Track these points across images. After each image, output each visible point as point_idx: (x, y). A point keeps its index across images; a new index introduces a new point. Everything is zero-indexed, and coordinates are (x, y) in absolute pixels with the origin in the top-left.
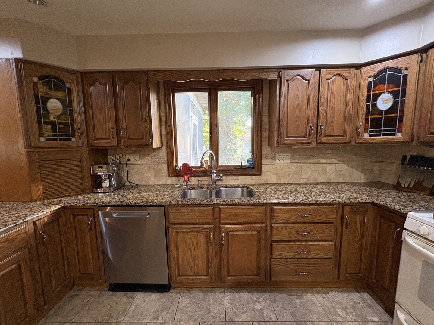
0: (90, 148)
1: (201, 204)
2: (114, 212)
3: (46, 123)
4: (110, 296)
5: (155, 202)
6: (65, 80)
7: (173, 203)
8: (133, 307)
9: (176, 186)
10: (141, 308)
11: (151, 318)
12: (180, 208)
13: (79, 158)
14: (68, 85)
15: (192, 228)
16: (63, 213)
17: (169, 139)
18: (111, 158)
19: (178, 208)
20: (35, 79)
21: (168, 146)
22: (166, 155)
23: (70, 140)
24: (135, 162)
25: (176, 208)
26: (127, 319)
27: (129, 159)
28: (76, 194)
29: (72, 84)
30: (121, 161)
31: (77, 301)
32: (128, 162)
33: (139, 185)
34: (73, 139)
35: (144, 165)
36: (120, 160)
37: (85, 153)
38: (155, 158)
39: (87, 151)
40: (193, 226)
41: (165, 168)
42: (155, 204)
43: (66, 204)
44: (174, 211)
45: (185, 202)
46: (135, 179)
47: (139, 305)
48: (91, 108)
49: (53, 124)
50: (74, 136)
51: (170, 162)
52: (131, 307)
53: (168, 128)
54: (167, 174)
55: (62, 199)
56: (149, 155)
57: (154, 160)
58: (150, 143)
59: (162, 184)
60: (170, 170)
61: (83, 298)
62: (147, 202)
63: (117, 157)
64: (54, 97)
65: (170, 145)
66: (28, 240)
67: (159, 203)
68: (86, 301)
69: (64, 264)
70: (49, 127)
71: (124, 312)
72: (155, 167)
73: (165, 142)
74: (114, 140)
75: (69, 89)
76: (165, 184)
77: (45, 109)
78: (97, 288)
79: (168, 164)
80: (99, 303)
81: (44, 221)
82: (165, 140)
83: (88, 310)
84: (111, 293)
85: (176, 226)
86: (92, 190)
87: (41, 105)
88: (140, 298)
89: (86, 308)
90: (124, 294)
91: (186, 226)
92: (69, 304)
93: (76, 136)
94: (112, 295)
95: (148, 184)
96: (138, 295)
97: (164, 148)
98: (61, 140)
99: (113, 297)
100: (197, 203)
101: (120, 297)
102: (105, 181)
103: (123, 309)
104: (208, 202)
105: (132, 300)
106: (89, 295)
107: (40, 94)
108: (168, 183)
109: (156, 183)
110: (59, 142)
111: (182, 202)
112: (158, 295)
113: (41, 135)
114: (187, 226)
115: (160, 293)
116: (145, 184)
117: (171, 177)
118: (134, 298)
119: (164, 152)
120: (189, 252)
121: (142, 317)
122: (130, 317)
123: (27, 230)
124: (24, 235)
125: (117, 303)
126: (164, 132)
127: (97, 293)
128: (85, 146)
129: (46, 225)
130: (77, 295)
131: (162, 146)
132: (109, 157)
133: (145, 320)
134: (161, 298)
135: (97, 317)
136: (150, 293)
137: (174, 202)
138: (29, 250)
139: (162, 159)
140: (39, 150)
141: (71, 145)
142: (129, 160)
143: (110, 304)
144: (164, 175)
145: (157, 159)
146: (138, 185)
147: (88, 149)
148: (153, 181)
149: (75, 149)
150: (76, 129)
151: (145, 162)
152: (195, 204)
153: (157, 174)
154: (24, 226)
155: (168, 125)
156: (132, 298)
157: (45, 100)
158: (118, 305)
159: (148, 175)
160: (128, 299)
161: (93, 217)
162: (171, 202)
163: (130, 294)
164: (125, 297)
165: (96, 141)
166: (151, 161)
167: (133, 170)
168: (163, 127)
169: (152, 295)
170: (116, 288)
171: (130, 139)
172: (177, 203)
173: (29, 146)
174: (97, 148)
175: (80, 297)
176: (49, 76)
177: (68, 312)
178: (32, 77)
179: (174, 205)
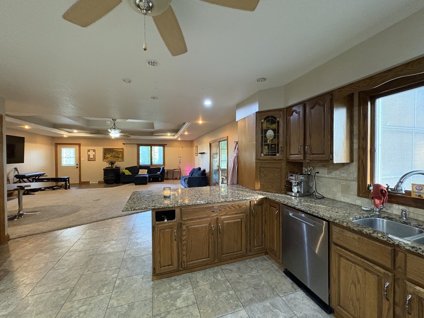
0: (287, 161)
1: (371, 236)
2: (290, 212)
3: (265, 145)
4: (282, 276)
5: (320, 215)
6: (276, 116)
7: (336, 222)
8: (292, 296)
9: (363, 208)
10: (298, 302)
11: (300, 316)
12: (345, 231)
13: (280, 167)
14: (278, 119)
15: (357, 259)
16: (265, 201)
17: (361, 153)
18: (305, 170)
19: (342, 230)
20: (263, 121)
21: (361, 161)
22: (357, 171)
23: (275, 155)
24: (323, 175)
25: (340, 229)
26: (284, 299)
27: (318, 171)
28: (276, 192)
29: (280, 118)
30: (312, 173)
31: (265, 263)
32: (316, 174)
33: (326, 198)
34: (278, 155)
35: (332, 179)
36: (311, 171)
37: (284, 164)
38: (343, 173)
39: (285, 163)
40: (359, 258)
41: (354, 185)
42: (320, 216)
43: (267, 197)
44: (337, 231)
45: (351, 226)
46: (322, 191)
47: (297, 299)
48: (289, 132)
49: (268, 145)
50: (278, 153)
51: (362, 180)
52: (291, 294)
53: (361, 140)
54: (357, 193)
55: (267, 193)
56: (337, 169)
57: (343, 175)
58: (330, 158)
59: (350, 202)
60: (361, 189)
61: (269, 265)
62: (313, 212)
63: (309, 169)
64: (270, 128)
65: (362, 161)
66: (247, 210)
67: (323, 216)
68: (269, 267)
69: (262, 235)
70: (267, 147)
71: (285, 293)
72: (343, 183)
73: (357, 157)
74: (302, 155)
75: (278, 122)
76: (353, 203)
77: (265, 137)
78: (277, 264)
79: (358, 182)
80: (275, 274)
81: (254, 202)
82: (357, 154)
83: (268, 273)
84: (284, 274)
85: (338, 248)
86: (286, 192)
87: (264, 135)
88: (300, 294)
89: (267, 271)
90: (292, 282)
91: (351, 254)
92: (261, 261)
93: (279, 153)
94: (284, 276)
95: (335, 199)
96: (301, 292)
97: (355, 164)
98: (271, 155)
99: (284, 278)
100: (366, 232)
101: (288, 282)
102: (294, 187)
103: (285, 290)
104: (383, 237)
105: (294, 291)
106: (272, 265)
107: (264, 128)
108: (357, 204)
109: (342, 200)
110: (270, 156)
111: (348, 224)
112: (316, 307)
113: (262, 153)
114: (353, 255)
115: (319, 307)
116: (331, 198)
117: (361, 197)
118: (297, 291)
119: (354, 167)
120: (353, 286)
121: (294, 307)
122: (287, 299)
123: (247, 204)
124: (245, 206)
125: (284, 284)
126: (356, 146)
127: (277, 268)
128: (285, 159)
129: (255, 205)
130: (267, 260)
131: (352, 161)
132: (303, 168)
133: (295, 312)
134: (318, 311)
135: (270, 281)
136: (310, 299)
137: (338, 221)
138: (246, 215)
139: (351, 176)
140: (260, 161)
141: (276, 158)
142: (318, 173)
143: (280, 280)
144: (353, 193)
145: (346, 175)
146: (324, 198)
147: (286, 161)
148: (340, 197)
149: (278, 161)
150: (280, 148)
151: (333, 177)
152: (364, 233)
153: (345, 190)
154: (245, 202)
155: (361, 138)
156: (295, 290)
157: (266, 131)
158: (284, 285)
159: (335, 190)
160: (292, 288)
161: (278, 210)
162: (335, 219)
163: (295, 286)
164: (291, 285)
165: (291, 156)
166: (339, 176)
167: (321, 182)
168: (356, 141)
169: (312, 302)
170: (288, 274)
171: (313, 154)
172: (341, 223)
173: (257, 159)
174: (291, 161)
175: (268, 262)
176: (269, 117)
177: (259, 265)
178: (261, 120)
179: (337, 223)
